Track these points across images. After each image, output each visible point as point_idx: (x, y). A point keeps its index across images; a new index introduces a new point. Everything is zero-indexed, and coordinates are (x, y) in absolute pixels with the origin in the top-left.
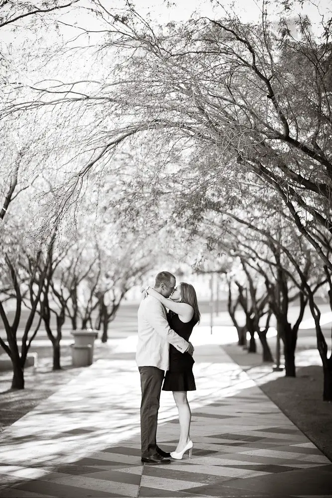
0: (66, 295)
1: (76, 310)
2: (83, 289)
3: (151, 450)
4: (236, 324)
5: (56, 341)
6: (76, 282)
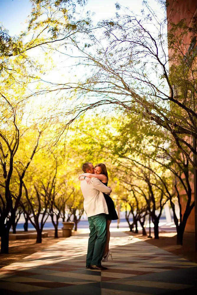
5: (56, 226)
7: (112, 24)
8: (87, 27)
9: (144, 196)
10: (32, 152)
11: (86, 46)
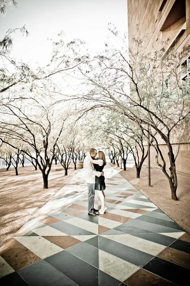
0: (77, 153)
1: (80, 157)
2: (81, 153)
3: (92, 211)
4: (110, 158)
5: (75, 164)
6: (79, 151)
7: (102, 57)
8: (87, 60)
9: (118, 148)
10: (60, 132)
11: (87, 72)
